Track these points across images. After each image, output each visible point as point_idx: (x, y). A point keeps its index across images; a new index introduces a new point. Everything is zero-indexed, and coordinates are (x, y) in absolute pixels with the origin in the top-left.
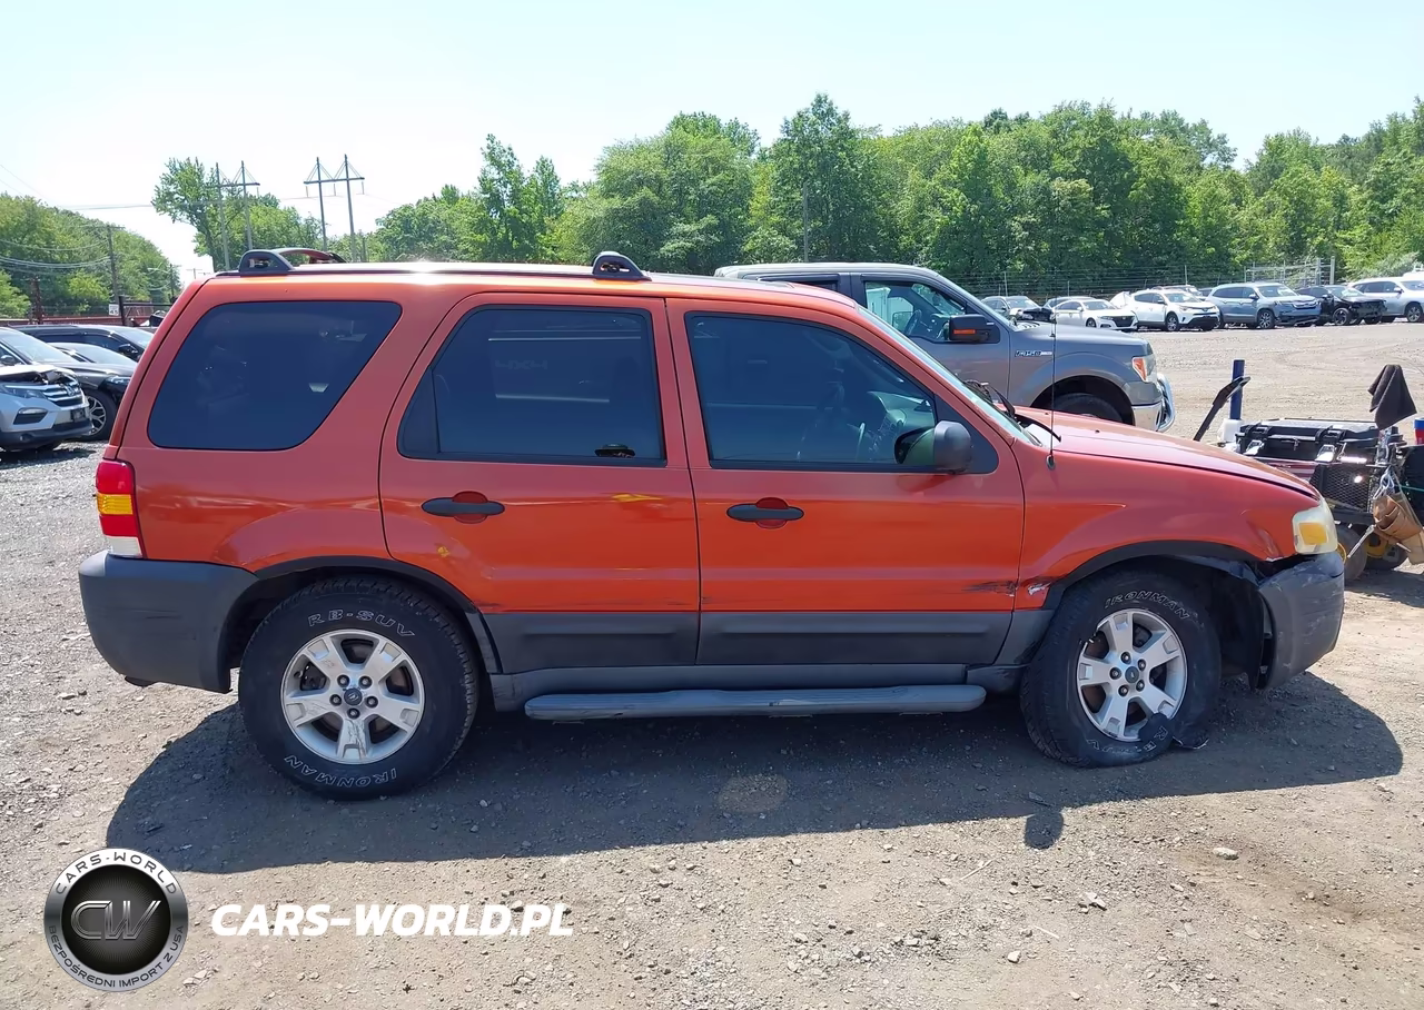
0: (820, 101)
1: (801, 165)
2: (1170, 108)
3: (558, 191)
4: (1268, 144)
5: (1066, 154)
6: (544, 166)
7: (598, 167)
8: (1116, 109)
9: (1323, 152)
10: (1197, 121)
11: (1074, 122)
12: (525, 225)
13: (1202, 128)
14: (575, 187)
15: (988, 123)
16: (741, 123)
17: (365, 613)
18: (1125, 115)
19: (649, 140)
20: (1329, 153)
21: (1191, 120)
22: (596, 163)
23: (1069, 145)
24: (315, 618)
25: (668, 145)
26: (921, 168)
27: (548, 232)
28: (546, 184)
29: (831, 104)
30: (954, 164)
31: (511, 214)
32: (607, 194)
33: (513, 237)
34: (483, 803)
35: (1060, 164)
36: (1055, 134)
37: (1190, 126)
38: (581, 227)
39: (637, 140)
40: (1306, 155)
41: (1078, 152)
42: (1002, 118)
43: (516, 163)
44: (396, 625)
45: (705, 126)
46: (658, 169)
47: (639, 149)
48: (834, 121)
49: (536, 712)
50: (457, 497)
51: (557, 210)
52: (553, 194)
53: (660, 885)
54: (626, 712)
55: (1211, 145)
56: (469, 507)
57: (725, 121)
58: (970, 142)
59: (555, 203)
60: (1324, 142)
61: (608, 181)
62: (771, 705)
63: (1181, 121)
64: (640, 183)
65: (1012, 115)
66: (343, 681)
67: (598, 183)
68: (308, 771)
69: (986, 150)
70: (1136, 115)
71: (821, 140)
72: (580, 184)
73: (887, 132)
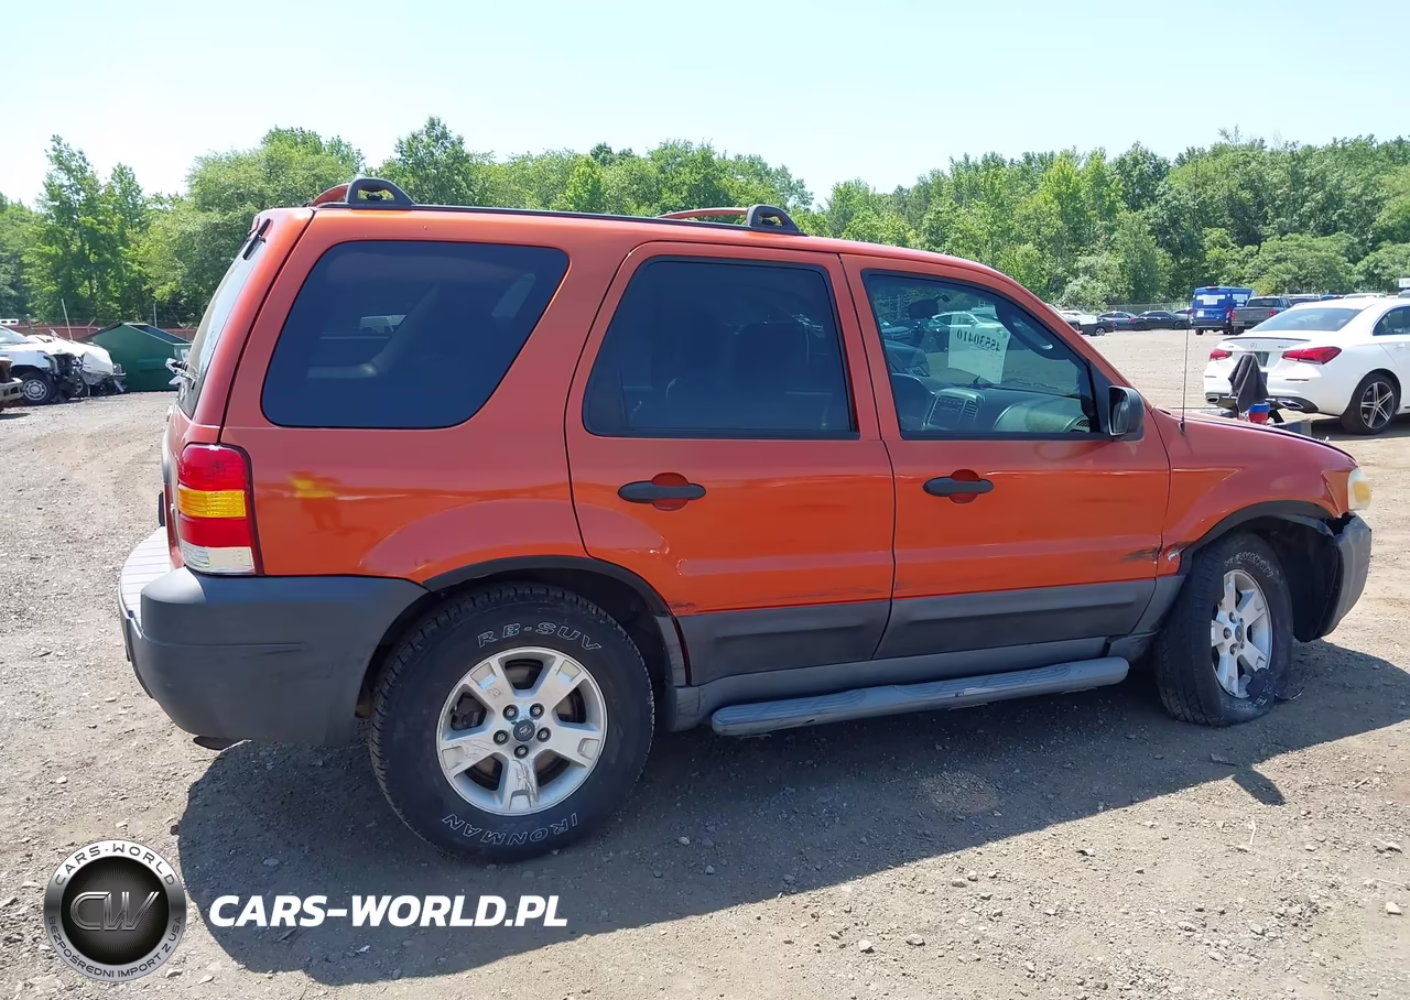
0: (433, 124)
1: (416, 186)
2: (755, 153)
3: (140, 202)
4: (837, 190)
5: (674, 189)
6: (121, 173)
7: (192, 177)
8: (715, 149)
9: (880, 200)
10: (779, 167)
11: (679, 160)
12: (103, 237)
13: (783, 172)
14: (158, 199)
15: (596, 156)
16: (344, 141)
17: (546, 625)
18: (722, 157)
19: (248, 152)
20: (884, 201)
21: (773, 165)
22: (188, 173)
23: (677, 181)
24: (486, 637)
25: (270, 159)
26: (539, 195)
27: (133, 245)
28: (126, 193)
29: (444, 128)
30: (570, 193)
31: (89, 225)
32: (205, 205)
33: (90, 249)
34: (685, 840)
35: (669, 198)
36: (663, 171)
37: (773, 170)
38: (174, 241)
39: (234, 152)
40: (868, 203)
41: (686, 187)
42: (607, 152)
43: (89, 168)
44: (581, 637)
45: (304, 143)
46: (261, 184)
47: (237, 162)
48: (448, 145)
49: (730, 728)
50: (658, 479)
51: (140, 223)
52: (135, 205)
53: (982, 898)
54: (818, 718)
55: (792, 189)
56: (667, 492)
57: (325, 139)
58: (584, 173)
59: (138, 215)
60: (880, 191)
61: (204, 194)
62: (957, 696)
63: (765, 166)
64: (242, 198)
65: (616, 150)
66: (511, 713)
67: (191, 195)
68: (471, 832)
69: (599, 181)
70: (731, 157)
71: (436, 163)
72: (165, 196)
73: (501, 159)
